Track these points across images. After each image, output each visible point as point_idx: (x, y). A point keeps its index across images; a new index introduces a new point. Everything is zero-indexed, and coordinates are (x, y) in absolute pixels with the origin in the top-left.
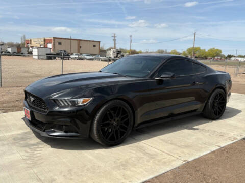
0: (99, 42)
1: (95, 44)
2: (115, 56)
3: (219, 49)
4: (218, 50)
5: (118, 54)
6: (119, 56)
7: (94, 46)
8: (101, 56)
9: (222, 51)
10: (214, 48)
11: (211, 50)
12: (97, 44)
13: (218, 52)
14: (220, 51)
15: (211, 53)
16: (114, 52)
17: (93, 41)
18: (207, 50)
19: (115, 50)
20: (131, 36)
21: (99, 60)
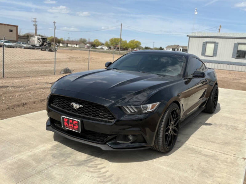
0: (17, 27)
1: (12, 28)
2: (41, 43)
3: (139, 41)
4: (137, 42)
5: (43, 42)
6: (45, 43)
7: (11, 31)
8: (23, 43)
9: (141, 43)
10: (134, 40)
11: (132, 42)
12: (14, 29)
13: (137, 44)
14: (140, 43)
15: (132, 44)
16: (38, 39)
17: (9, 25)
18: (128, 42)
19: (40, 37)
20: (55, 22)
21: (21, 47)
